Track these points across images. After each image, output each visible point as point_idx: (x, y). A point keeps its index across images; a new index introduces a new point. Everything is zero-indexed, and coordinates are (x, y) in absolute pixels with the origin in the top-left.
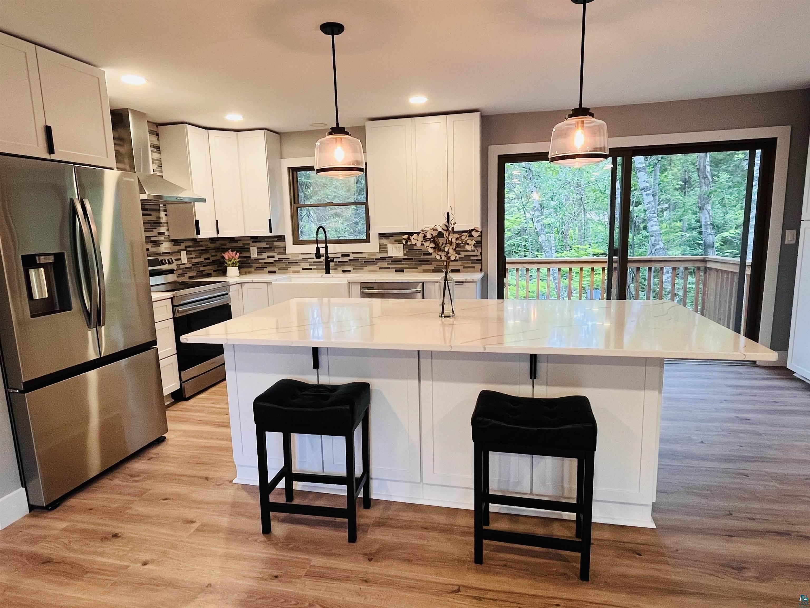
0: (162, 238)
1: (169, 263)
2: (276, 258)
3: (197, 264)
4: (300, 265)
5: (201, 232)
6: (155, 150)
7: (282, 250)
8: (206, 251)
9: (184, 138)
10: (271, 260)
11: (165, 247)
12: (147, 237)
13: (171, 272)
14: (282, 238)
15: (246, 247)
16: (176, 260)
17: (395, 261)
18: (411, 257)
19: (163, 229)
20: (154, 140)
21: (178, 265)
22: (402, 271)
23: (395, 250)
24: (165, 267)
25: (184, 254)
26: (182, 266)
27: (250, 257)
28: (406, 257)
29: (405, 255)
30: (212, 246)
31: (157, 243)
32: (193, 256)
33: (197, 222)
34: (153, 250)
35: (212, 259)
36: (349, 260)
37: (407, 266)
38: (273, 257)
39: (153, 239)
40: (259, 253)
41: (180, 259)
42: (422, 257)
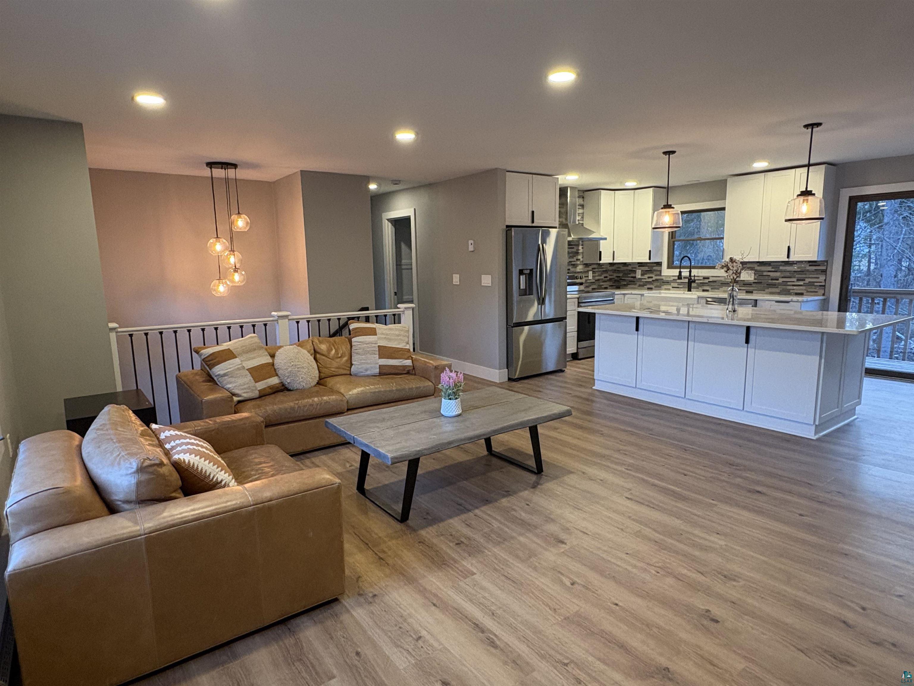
0: (578, 263)
1: (581, 278)
2: (654, 279)
3: (598, 280)
4: (670, 284)
5: (602, 259)
6: (580, 207)
7: (659, 273)
8: (606, 271)
9: (599, 199)
10: (650, 280)
11: (580, 268)
12: (570, 262)
13: (581, 284)
14: (659, 264)
15: (634, 269)
16: (585, 277)
17: (746, 284)
18: (760, 281)
19: (580, 257)
20: (581, 201)
21: (586, 280)
22: (752, 292)
23: (747, 275)
24: (579, 281)
25: (591, 273)
26: (588, 281)
27: (635, 277)
28: (756, 281)
29: (755, 279)
30: (611, 268)
31: (575, 266)
32: (597, 275)
33: (600, 252)
34: (572, 270)
35: (609, 277)
36: (709, 282)
37: (756, 288)
38: (652, 277)
39: (573, 263)
40: (642, 275)
41: (588, 277)
42: (770, 281)
